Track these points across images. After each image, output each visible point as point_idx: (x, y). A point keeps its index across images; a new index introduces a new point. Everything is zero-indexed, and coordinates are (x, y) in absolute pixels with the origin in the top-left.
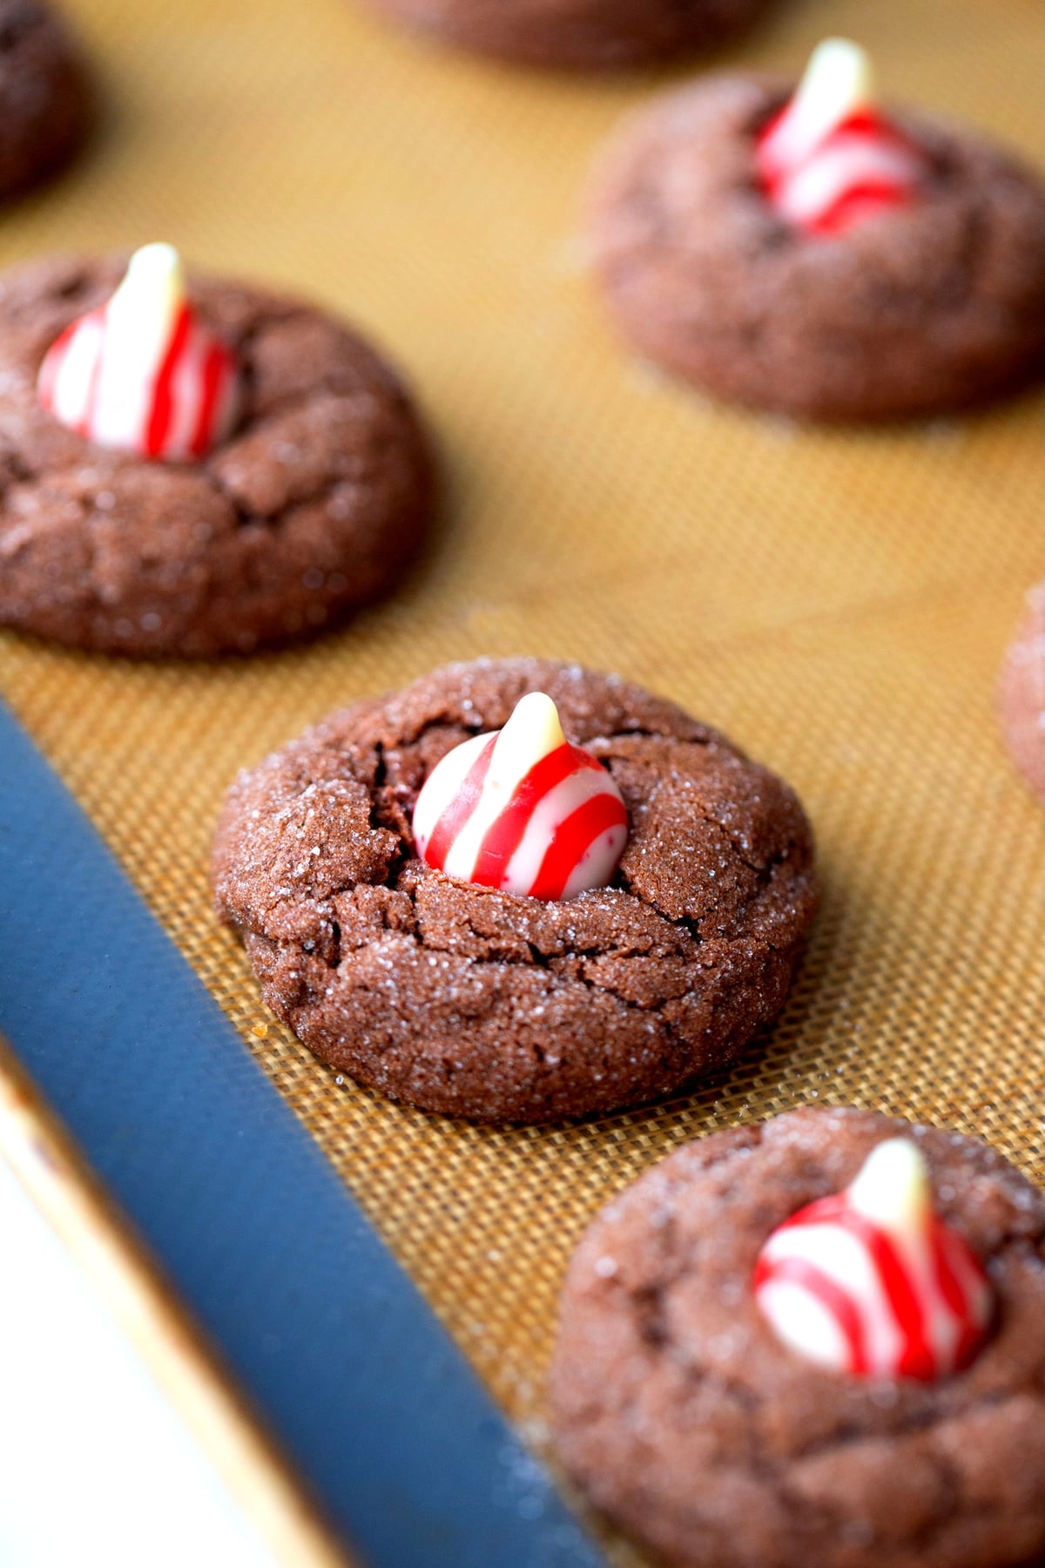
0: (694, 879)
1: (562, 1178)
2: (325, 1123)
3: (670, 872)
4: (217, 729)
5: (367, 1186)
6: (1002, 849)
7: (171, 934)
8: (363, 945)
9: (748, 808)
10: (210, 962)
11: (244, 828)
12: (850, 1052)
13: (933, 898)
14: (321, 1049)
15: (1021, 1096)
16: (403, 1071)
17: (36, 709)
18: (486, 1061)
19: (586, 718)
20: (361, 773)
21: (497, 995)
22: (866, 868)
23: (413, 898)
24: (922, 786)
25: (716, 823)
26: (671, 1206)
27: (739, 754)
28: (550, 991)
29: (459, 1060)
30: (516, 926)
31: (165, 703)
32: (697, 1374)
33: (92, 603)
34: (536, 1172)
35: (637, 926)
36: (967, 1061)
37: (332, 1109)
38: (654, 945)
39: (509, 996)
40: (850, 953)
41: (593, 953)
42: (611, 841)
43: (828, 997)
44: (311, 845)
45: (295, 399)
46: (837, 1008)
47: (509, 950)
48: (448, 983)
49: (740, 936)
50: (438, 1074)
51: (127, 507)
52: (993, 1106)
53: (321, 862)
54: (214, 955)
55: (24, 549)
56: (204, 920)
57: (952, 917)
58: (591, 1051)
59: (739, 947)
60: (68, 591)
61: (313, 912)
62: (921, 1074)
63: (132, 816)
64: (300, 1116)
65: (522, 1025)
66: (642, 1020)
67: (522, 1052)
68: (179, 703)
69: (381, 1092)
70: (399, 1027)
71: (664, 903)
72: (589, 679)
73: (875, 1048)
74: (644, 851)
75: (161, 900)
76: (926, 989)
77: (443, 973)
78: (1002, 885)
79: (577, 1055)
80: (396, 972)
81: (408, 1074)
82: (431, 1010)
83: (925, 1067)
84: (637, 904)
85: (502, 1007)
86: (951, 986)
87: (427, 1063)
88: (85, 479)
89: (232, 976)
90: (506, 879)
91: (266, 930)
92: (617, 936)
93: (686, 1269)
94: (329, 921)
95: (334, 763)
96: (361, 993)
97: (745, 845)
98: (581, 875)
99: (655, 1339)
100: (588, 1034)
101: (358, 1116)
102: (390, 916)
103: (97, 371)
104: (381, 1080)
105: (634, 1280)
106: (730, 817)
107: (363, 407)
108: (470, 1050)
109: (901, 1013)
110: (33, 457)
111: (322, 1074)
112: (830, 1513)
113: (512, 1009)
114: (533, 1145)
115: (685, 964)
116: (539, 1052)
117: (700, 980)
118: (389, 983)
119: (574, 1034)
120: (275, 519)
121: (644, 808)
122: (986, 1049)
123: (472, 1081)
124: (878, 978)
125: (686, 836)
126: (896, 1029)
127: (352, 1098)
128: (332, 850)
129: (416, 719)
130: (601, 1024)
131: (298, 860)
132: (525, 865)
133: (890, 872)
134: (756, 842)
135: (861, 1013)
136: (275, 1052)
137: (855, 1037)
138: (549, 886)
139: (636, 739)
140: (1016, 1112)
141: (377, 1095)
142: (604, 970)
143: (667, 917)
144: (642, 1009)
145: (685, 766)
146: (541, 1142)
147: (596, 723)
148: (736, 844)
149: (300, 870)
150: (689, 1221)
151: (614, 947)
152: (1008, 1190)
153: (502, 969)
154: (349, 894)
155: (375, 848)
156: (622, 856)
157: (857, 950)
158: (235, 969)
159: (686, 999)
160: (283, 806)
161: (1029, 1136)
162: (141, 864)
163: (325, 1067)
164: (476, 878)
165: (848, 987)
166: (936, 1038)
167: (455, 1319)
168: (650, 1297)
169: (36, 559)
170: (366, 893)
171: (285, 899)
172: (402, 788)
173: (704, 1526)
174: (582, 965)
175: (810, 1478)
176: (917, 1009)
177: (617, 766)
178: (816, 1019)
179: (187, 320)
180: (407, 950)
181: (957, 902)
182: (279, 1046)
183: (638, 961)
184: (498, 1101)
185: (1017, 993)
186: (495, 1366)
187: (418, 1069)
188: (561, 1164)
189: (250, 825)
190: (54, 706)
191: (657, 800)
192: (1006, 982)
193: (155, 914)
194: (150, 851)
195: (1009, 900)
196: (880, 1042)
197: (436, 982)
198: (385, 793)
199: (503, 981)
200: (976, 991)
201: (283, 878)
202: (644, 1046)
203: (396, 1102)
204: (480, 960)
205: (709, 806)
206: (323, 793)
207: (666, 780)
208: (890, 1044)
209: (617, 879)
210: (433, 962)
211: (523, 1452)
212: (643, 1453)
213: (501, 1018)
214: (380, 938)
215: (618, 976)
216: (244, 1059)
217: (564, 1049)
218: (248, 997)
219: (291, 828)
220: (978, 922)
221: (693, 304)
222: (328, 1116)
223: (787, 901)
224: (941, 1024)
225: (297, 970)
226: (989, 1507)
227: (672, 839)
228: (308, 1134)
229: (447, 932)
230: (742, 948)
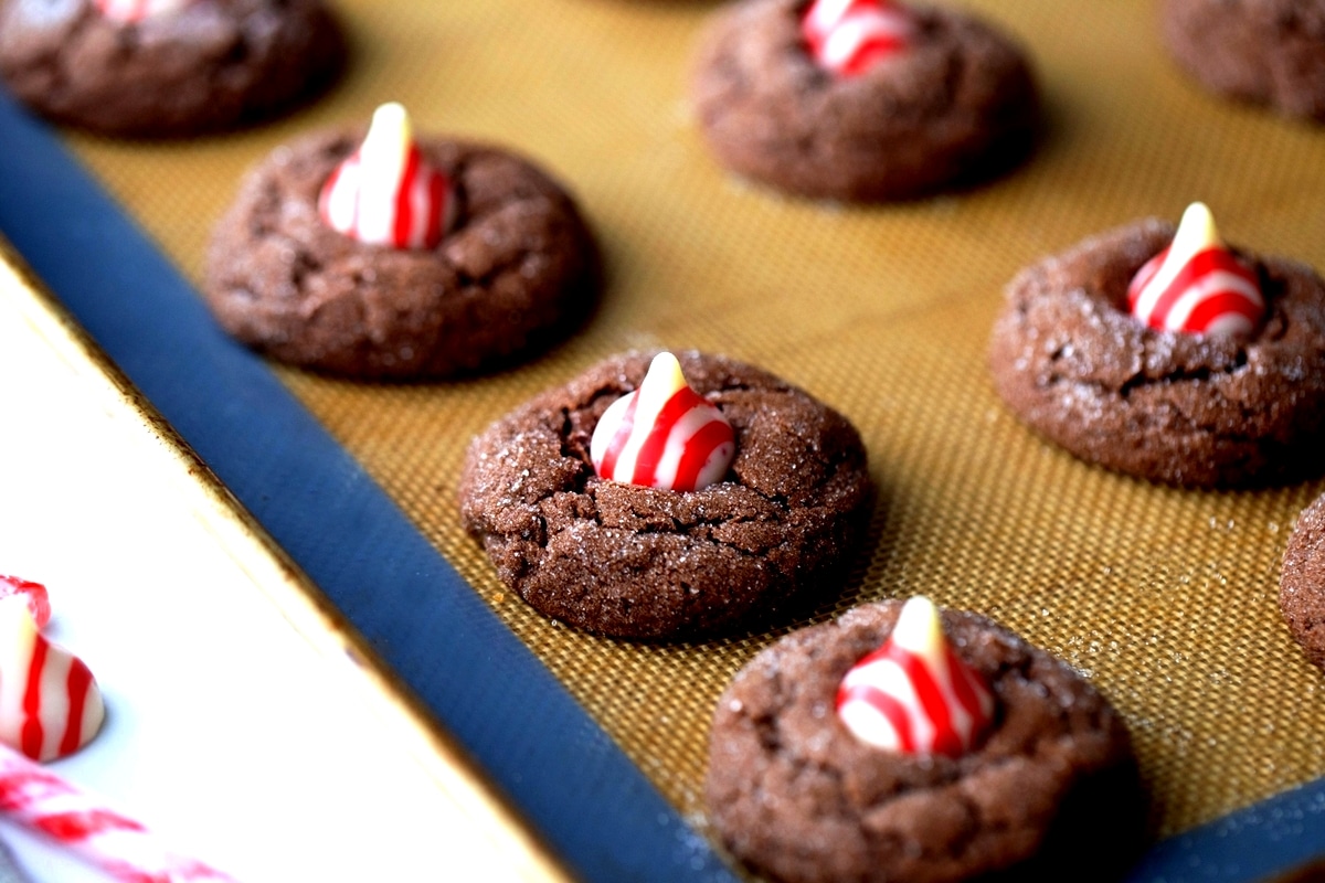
0: (782, 471)
1: (709, 671)
2: (546, 649)
3: (765, 468)
4: (458, 420)
5: (576, 684)
6: (998, 453)
7: (435, 545)
8: (562, 529)
9: (817, 425)
10: (462, 560)
11: (477, 466)
12: (900, 583)
13: (952, 487)
14: (540, 604)
15: (1018, 600)
16: (595, 610)
17: (334, 417)
18: (650, 597)
19: (704, 381)
20: (554, 426)
21: (654, 552)
22: (906, 472)
23: (594, 498)
24: (941, 419)
25: (794, 435)
26: (777, 666)
27: (806, 395)
28: (689, 547)
29: (631, 598)
30: (664, 508)
31: (421, 408)
32: (801, 764)
33: (365, 344)
34: (691, 669)
35: (745, 502)
36: (980, 581)
37: (550, 641)
38: (758, 513)
39: (662, 553)
40: (897, 524)
41: (717, 522)
42: (724, 452)
43: (883, 551)
44: (522, 470)
45: (493, 204)
46: (890, 557)
47: (660, 523)
48: (620, 547)
49: (817, 505)
50: (619, 609)
51: (385, 279)
52: (999, 608)
53: (530, 480)
54: (464, 555)
55: (317, 313)
56: (456, 535)
57: (966, 497)
58: (720, 583)
59: (816, 512)
60: (349, 338)
61: (527, 512)
62: (949, 592)
63: (404, 477)
64: (529, 646)
65: (672, 571)
66: (753, 562)
67: (673, 588)
68: (431, 407)
69: (582, 628)
70: (590, 580)
71: (762, 487)
72: (704, 358)
73: (917, 579)
74: (747, 457)
75: (426, 525)
76: (950, 542)
77: (616, 541)
78: (999, 475)
79: (711, 587)
80: (585, 544)
81: (599, 612)
82: (610, 566)
83: (951, 588)
84: (744, 489)
85: (658, 559)
86: (967, 538)
87: (611, 602)
88: (355, 264)
89: (477, 567)
90: (655, 481)
91: (497, 528)
92: (732, 510)
93: (790, 702)
94: (538, 517)
95: (535, 421)
96: (563, 560)
97: (816, 448)
98: (705, 475)
99: (772, 747)
100: (717, 572)
101: (568, 644)
102: (579, 510)
103: (357, 197)
104: (582, 618)
105: (754, 710)
106: (804, 430)
107: (541, 206)
108: (639, 591)
109: (933, 557)
110: (319, 254)
111: (542, 621)
112: (895, 837)
113: (665, 560)
114: (687, 653)
115: (780, 524)
116: (686, 587)
117: (790, 534)
118: (581, 551)
119: (708, 573)
120: (487, 279)
121: (746, 432)
122: (993, 574)
123: (642, 611)
124: (917, 537)
125: (775, 444)
126: (930, 566)
127: (563, 634)
128: (537, 472)
129: (588, 390)
130: (725, 566)
131: (514, 480)
132: (667, 470)
133: (922, 474)
134: (822, 445)
135: (906, 559)
136: (509, 610)
137: (903, 574)
138: (684, 482)
139: (739, 391)
140: (1015, 610)
141: (579, 630)
142: (725, 531)
143: (766, 496)
144: (752, 554)
145: (771, 403)
146: (693, 651)
147: (711, 383)
148: (810, 447)
149: (516, 486)
150: (789, 672)
151: (730, 517)
152: (1002, 638)
153: (656, 536)
154: (550, 499)
155: (565, 468)
156: (733, 461)
157: (901, 521)
158: (479, 563)
159: (782, 547)
160: (502, 449)
161: (1024, 623)
162: (412, 505)
163: (544, 617)
164: (636, 481)
165: (897, 544)
166: (958, 570)
167: (641, 759)
168: (766, 721)
169: (326, 318)
170: (561, 497)
171: (507, 506)
172: (582, 433)
173: (812, 856)
174: (711, 529)
175: (879, 819)
176: (944, 554)
177: (726, 407)
178: (876, 564)
179: (417, 156)
180: (591, 529)
181: (969, 488)
182: (512, 606)
183: (746, 525)
184: (661, 623)
185: (1012, 538)
186: (670, 784)
187: (605, 608)
188: (707, 663)
189: (481, 464)
190: (347, 413)
191: (755, 425)
192: (1004, 533)
193: (423, 533)
194: (417, 497)
195: (1004, 484)
196: (920, 575)
197: (612, 547)
198: (570, 437)
199: (657, 543)
200: (984, 540)
201: (505, 493)
202: (756, 579)
203: (592, 634)
204: (641, 532)
205: (789, 425)
206: (528, 439)
207: (760, 413)
208: (927, 576)
209: (729, 475)
210: (609, 534)
211: (691, 831)
212: (768, 815)
213: (658, 568)
214: (572, 524)
215: (735, 534)
216: (488, 615)
217: (701, 583)
218: (489, 578)
219: (509, 461)
220: (983, 499)
221: (764, 128)
222: (548, 645)
223: (847, 484)
224: (961, 561)
225: (519, 551)
226: (1001, 826)
227: (765, 447)
228: (535, 656)
229: (618, 516)
230: (818, 513)
